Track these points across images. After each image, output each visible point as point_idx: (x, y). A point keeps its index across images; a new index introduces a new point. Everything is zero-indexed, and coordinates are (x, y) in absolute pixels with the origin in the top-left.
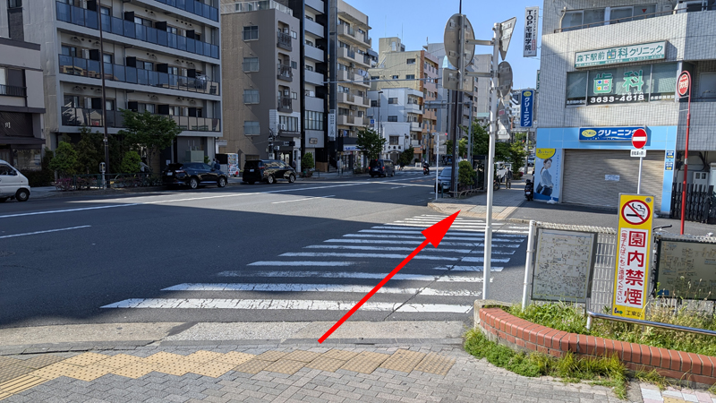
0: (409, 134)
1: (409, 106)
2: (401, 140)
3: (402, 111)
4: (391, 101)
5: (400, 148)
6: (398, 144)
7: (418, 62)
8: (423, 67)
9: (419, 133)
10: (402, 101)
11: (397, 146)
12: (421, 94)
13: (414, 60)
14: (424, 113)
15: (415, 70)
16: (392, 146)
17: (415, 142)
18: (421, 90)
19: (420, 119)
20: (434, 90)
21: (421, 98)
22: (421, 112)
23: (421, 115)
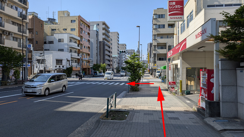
0: (70, 59)
1: (71, 44)
2: (64, 63)
3: (66, 46)
4: (60, 41)
5: (63, 67)
6: (62, 64)
7: (77, 22)
8: (79, 24)
9: (78, 59)
10: (66, 41)
11: (61, 66)
12: (79, 39)
13: (75, 21)
14: (81, 48)
15: (76, 25)
16: (58, 66)
17: (74, 64)
18: (79, 37)
19: (79, 52)
20: (88, 38)
21: (79, 41)
22: (79, 48)
23: (79, 50)
